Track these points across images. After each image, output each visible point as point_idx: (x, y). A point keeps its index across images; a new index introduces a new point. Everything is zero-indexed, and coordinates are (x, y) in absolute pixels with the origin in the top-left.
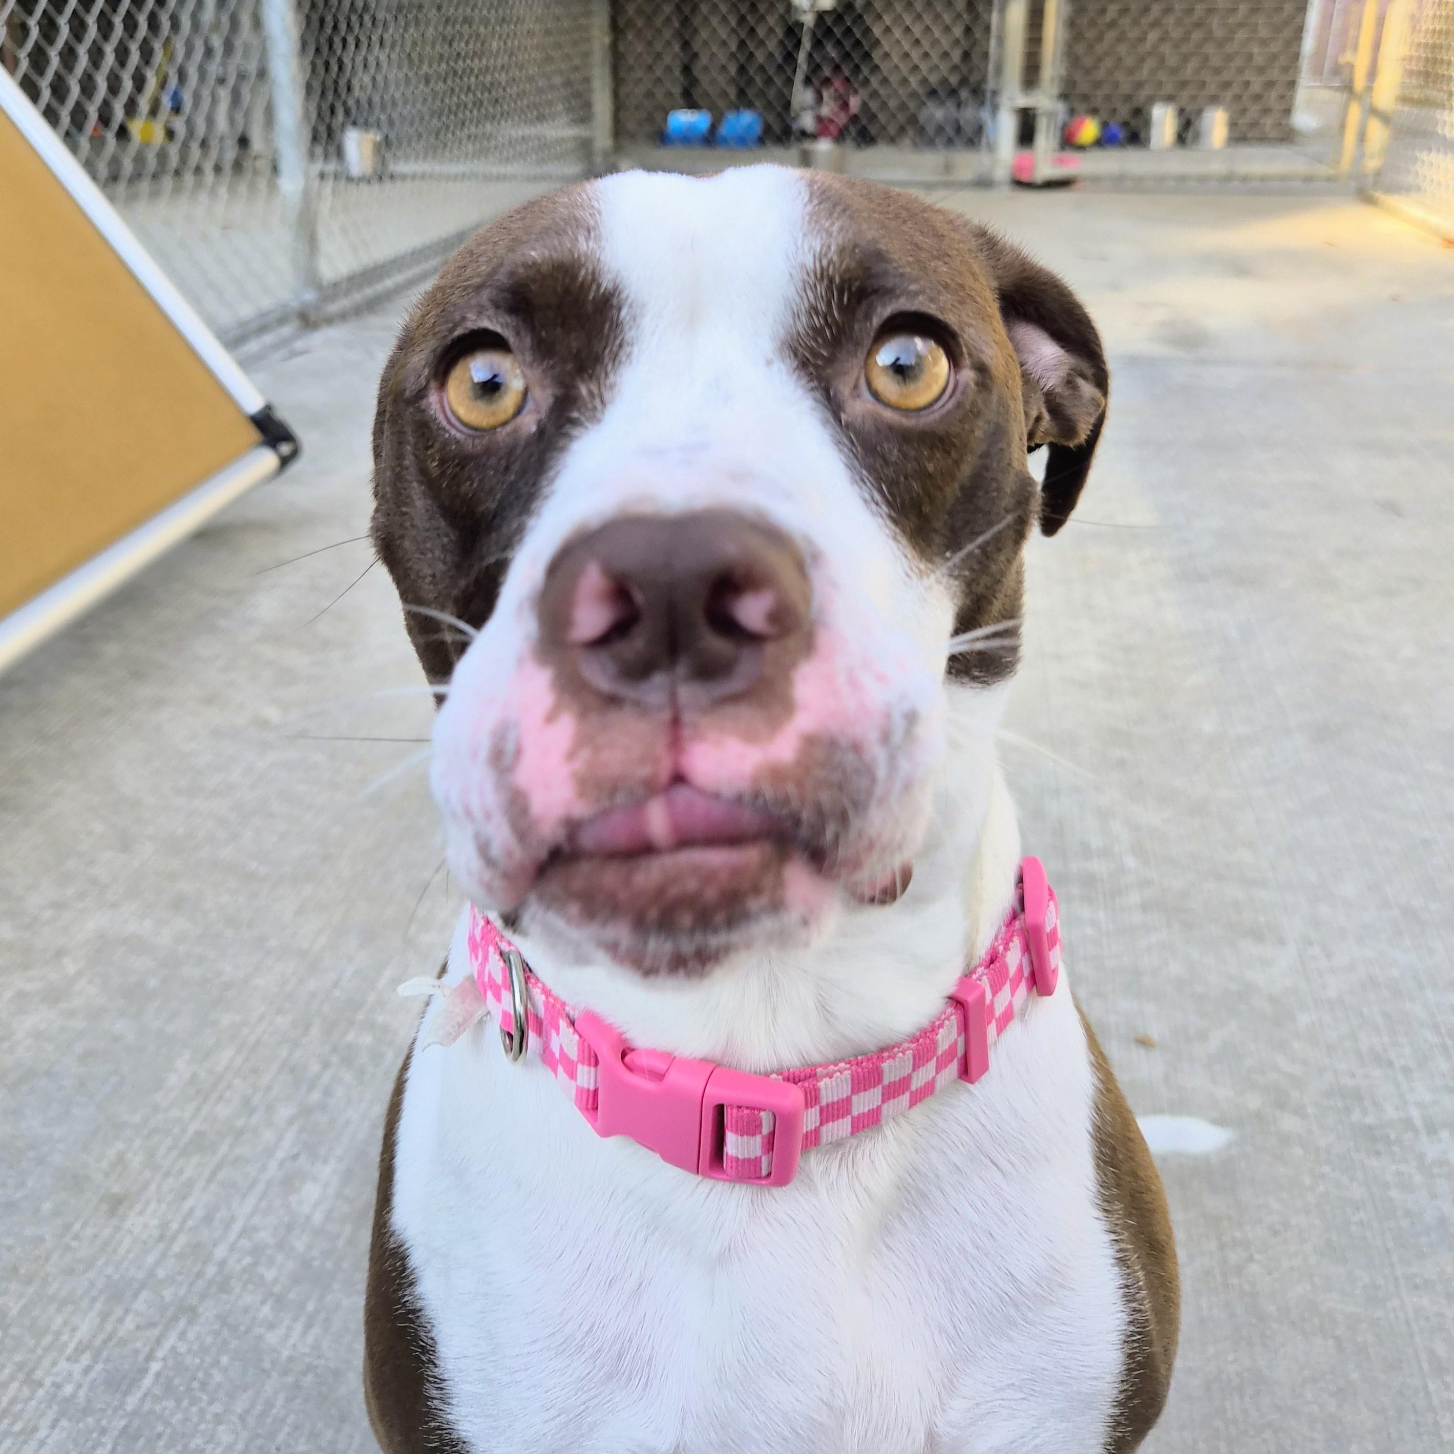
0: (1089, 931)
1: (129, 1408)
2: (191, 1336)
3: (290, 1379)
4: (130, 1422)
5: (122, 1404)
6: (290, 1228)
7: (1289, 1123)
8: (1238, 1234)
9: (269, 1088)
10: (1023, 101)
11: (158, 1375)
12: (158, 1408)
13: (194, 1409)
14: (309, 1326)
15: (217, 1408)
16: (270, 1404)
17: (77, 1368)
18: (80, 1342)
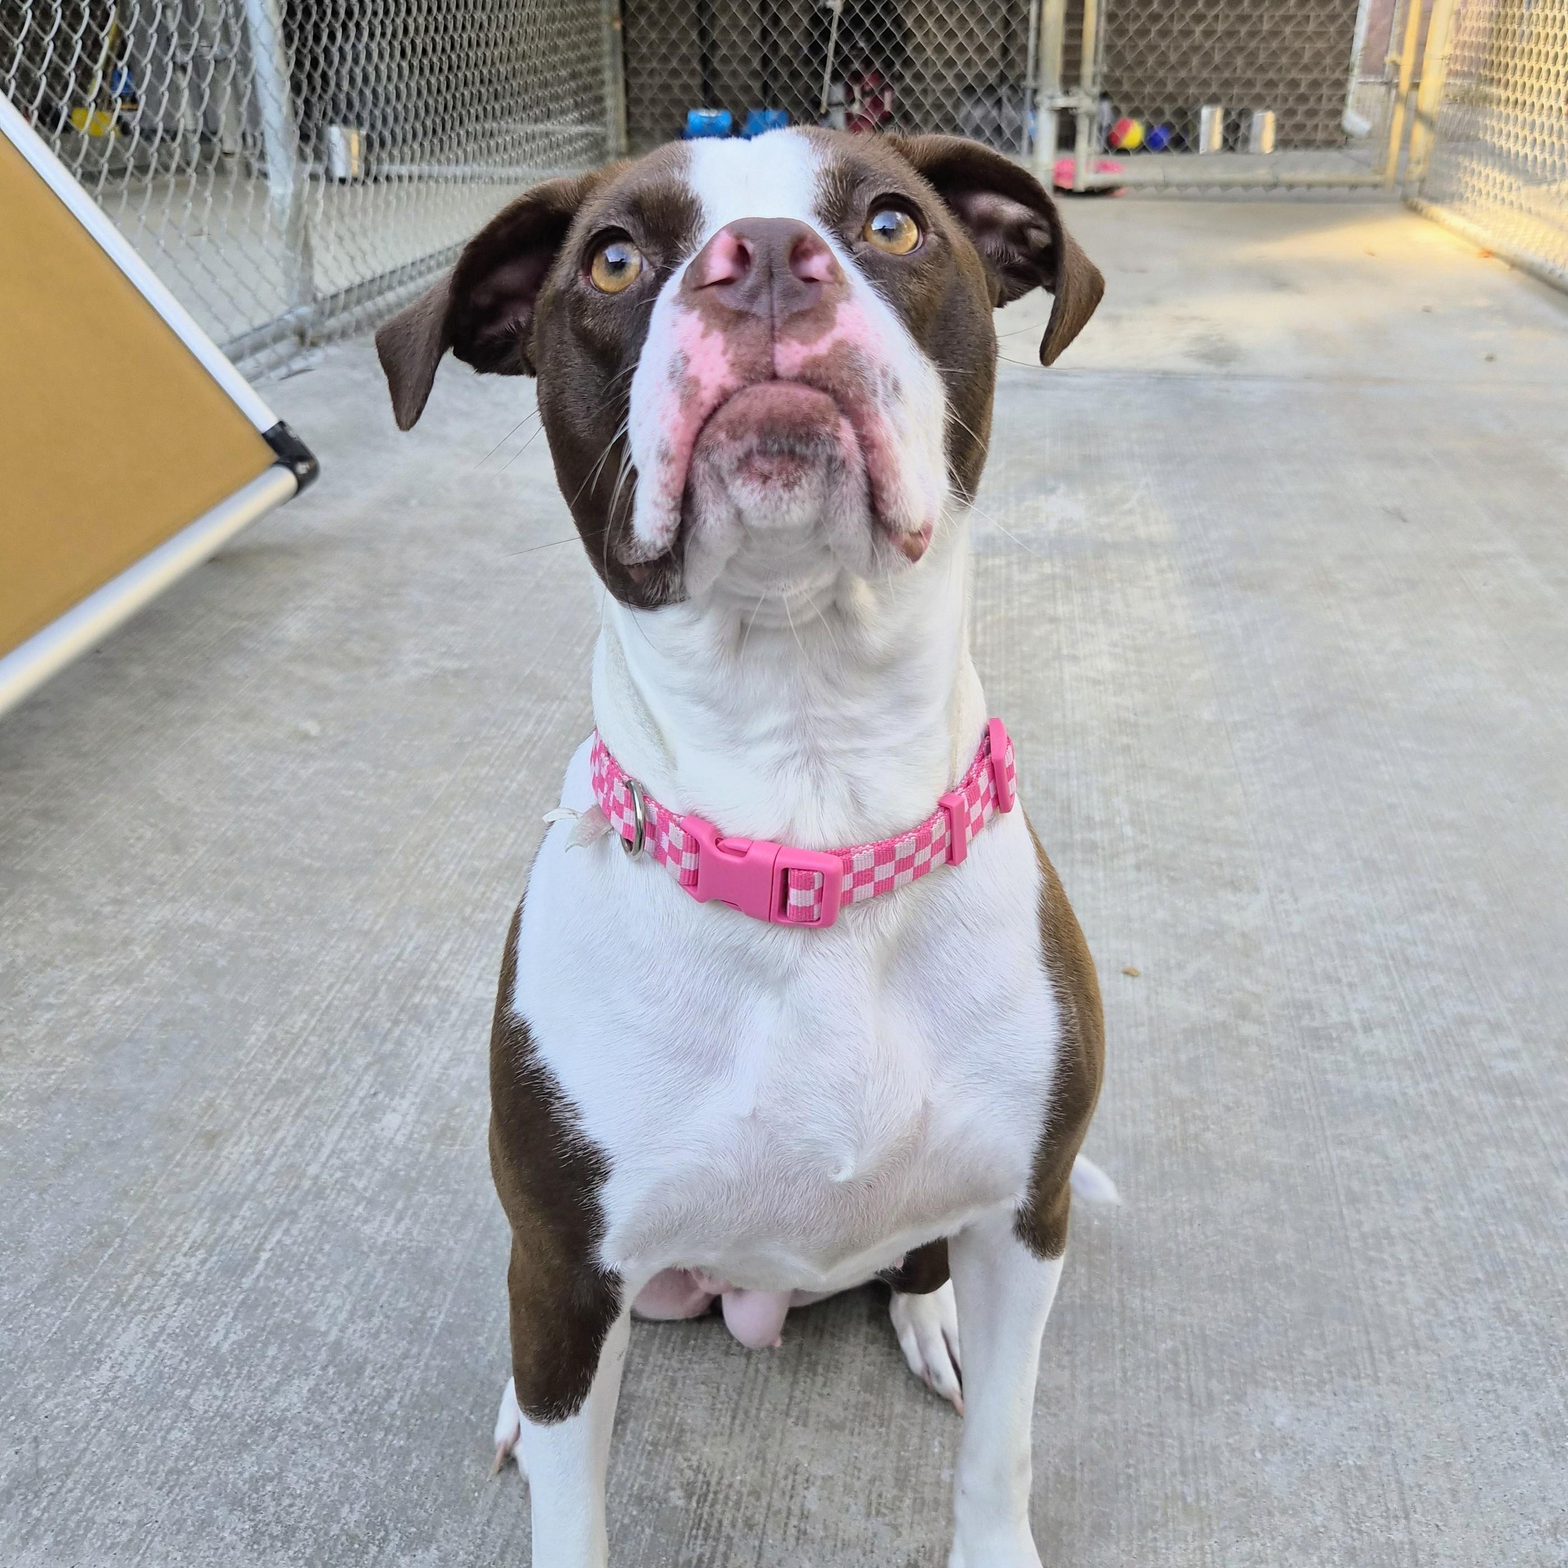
0: (1088, 888)
1: (245, 1286)
2: (294, 1232)
3: (387, 1258)
4: (248, 1296)
5: (239, 1285)
6: (375, 1148)
7: (1249, 1029)
8: (1198, 1112)
9: (344, 1042)
10: (1062, 102)
11: (268, 1262)
12: (272, 1285)
13: (304, 1283)
14: (399, 1220)
15: (324, 1281)
16: (371, 1276)
17: (194, 1262)
18: (194, 1242)
